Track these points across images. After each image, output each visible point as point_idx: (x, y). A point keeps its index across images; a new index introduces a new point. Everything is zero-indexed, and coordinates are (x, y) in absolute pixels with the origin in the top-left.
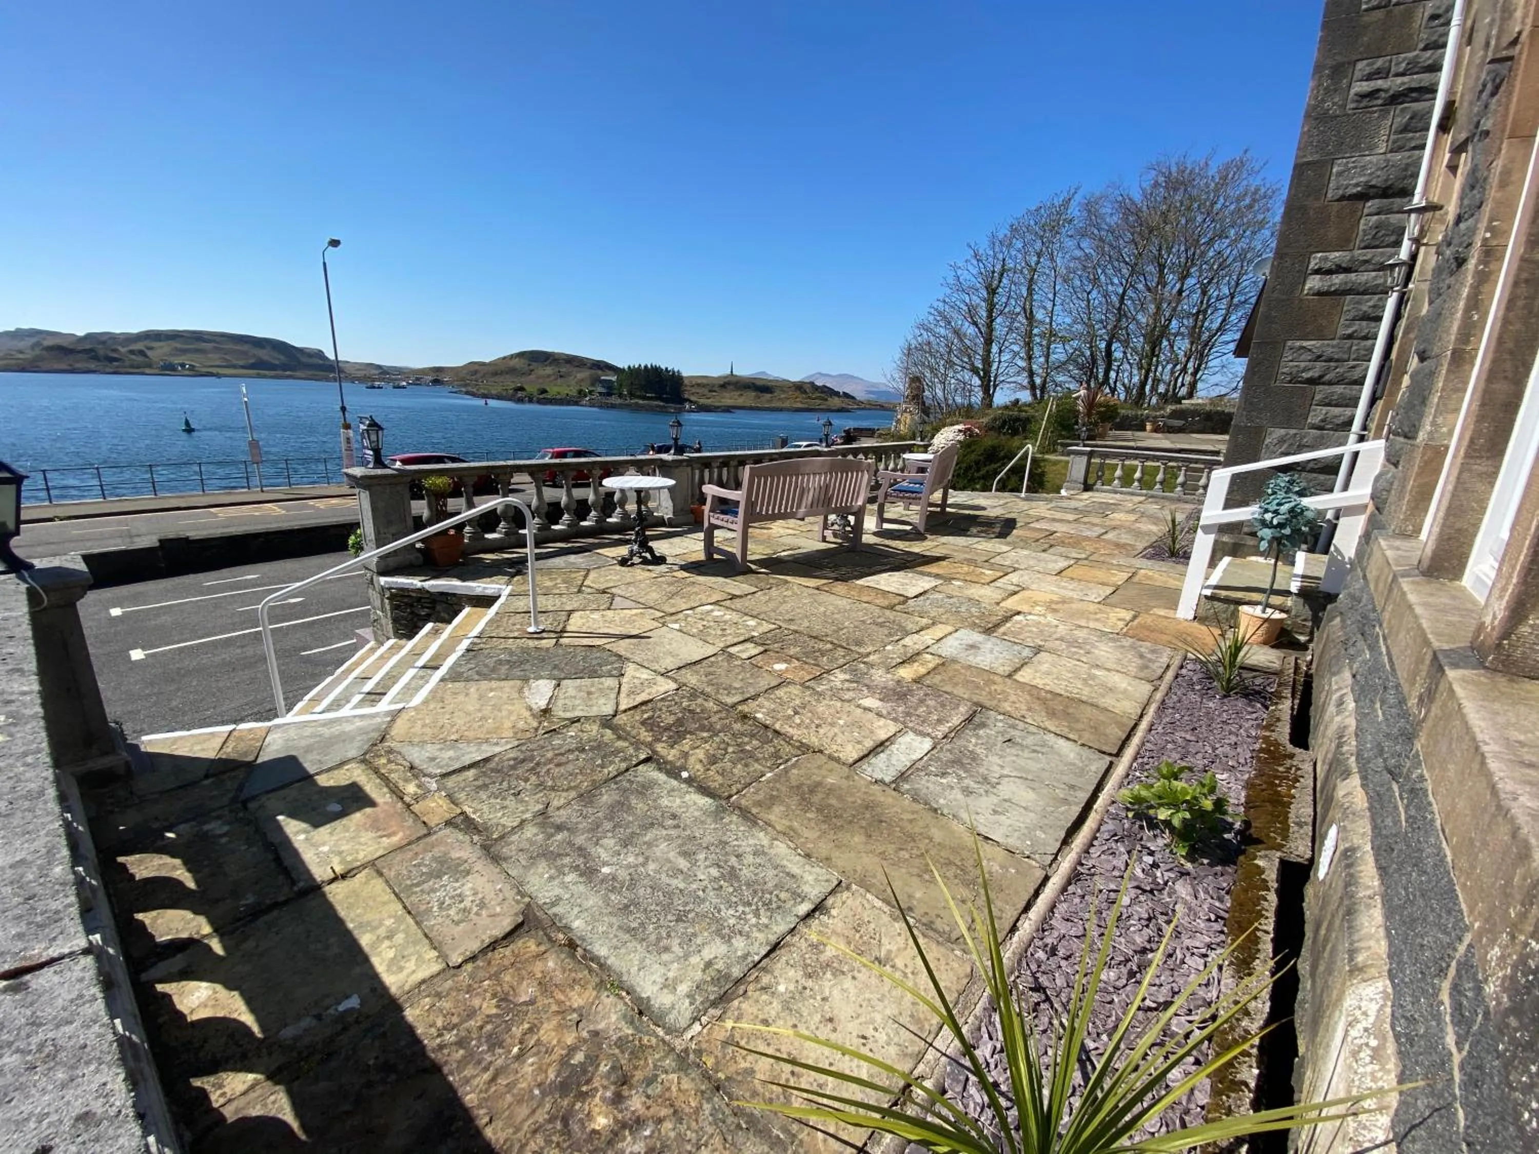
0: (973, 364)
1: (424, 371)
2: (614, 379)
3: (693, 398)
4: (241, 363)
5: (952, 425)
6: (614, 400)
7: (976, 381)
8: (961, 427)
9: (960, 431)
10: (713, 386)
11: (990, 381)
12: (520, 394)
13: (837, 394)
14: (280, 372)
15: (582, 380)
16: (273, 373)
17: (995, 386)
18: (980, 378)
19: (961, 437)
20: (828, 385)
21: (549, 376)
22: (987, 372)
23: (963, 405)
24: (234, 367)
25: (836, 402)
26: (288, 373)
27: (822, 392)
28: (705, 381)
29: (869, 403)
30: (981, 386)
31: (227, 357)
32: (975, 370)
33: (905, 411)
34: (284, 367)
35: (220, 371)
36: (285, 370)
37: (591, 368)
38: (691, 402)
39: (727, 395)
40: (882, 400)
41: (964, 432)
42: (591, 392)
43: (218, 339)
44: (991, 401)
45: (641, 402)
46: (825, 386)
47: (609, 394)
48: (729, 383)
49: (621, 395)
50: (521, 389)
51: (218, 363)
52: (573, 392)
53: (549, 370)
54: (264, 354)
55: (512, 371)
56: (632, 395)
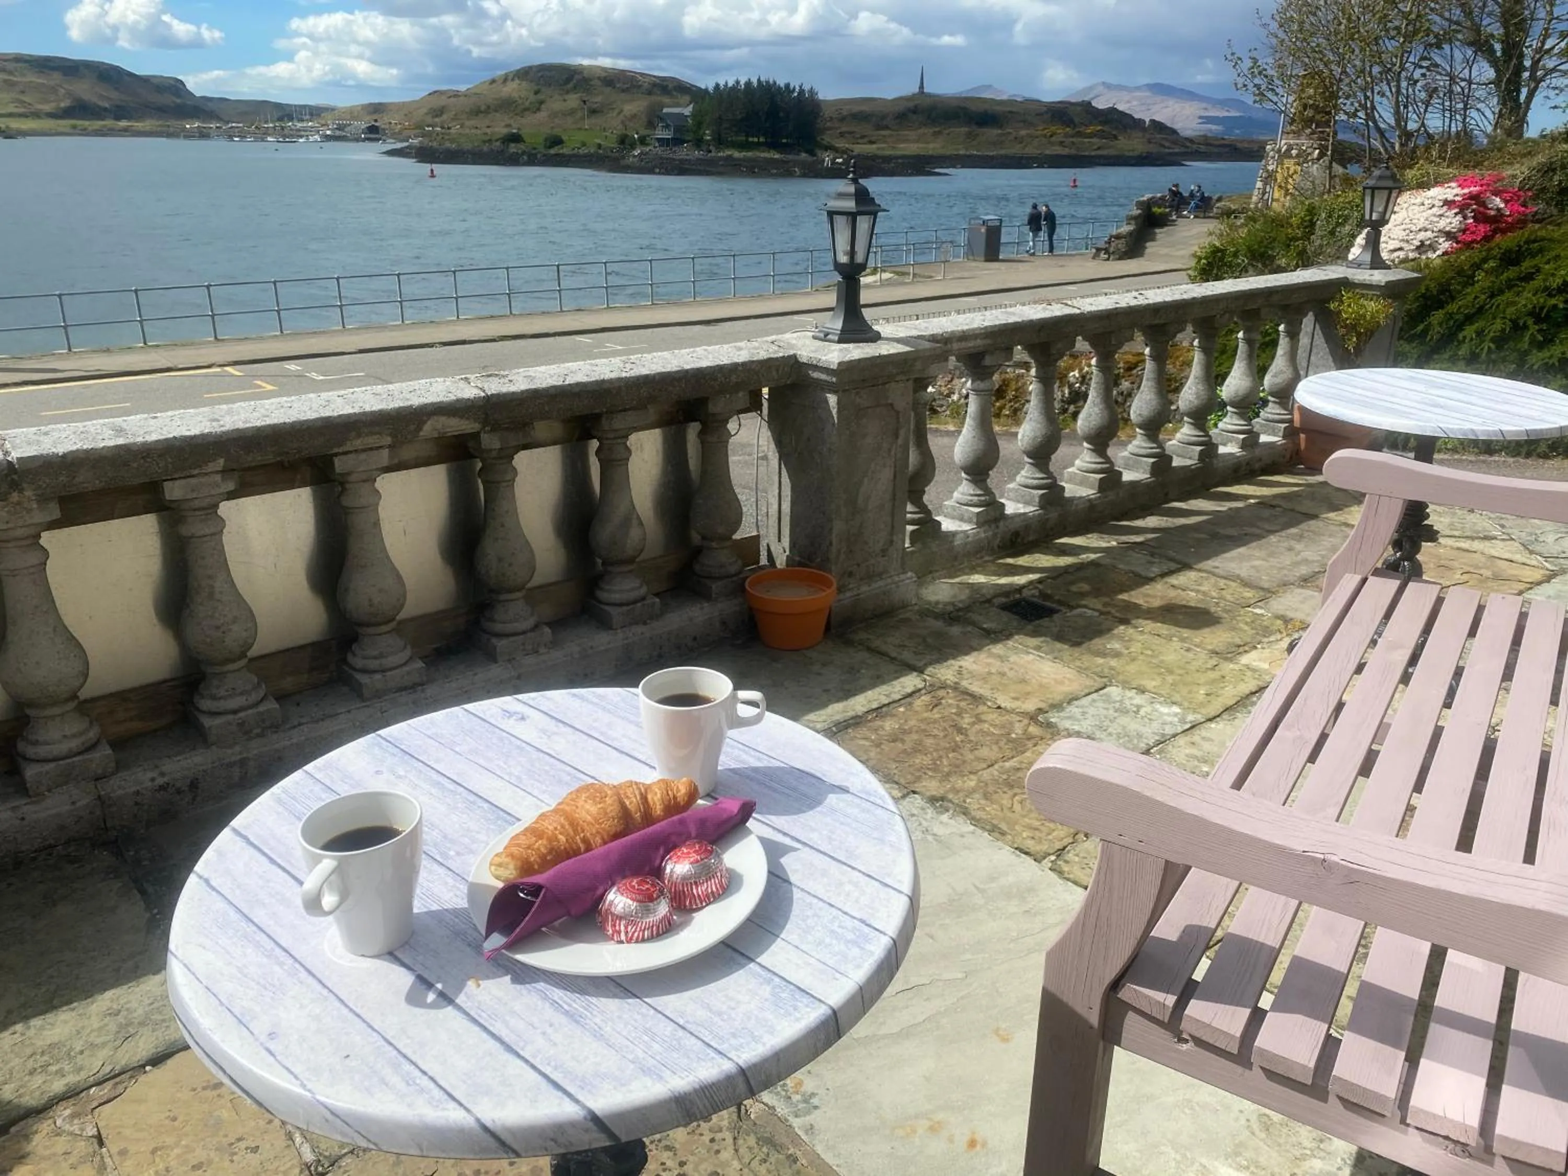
0: (1477, 29)
1: (352, 114)
2: (688, 111)
3: (841, 144)
4: (47, 108)
5: (1423, 185)
6: (685, 152)
7: (1485, 71)
8: (1452, 191)
9: (1448, 203)
10: (884, 117)
11: (1520, 68)
12: (513, 148)
13: (1137, 124)
14: (109, 123)
15: (634, 116)
16: (98, 124)
17: (1536, 81)
18: (1494, 63)
19: (1452, 221)
20: (1121, 107)
21: (572, 112)
22: (1513, 49)
23: (1447, 136)
24: (37, 115)
25: (1133, 144)
26: (123, 123)
27: (1103, 123)
28: (864, 108)
29: (1206, 141)
30: (1497, 82)
31: (26, 99)
32: (1481, 46)
33: (1288, 154)
34: (119, 112)
35: (15, 124)
36: (118, 118)
37: (650, 93)
38: (836, 150)
39: (912, 134)
40: (1237, 134)
41: (1462, 207)
42: (643, 141)
43: (10, 66)
44: (1521, 121)
45: (737, 154)
46: (1113, 110)
47: (677, 141)
48: (915, 111)
49: (699, 143)
50: (516, 138)
51: (11, 109)
52: (611, 142)
53: (573, 100)
54: (85, 90)
55: (507, 105)
56: (720, 142)
